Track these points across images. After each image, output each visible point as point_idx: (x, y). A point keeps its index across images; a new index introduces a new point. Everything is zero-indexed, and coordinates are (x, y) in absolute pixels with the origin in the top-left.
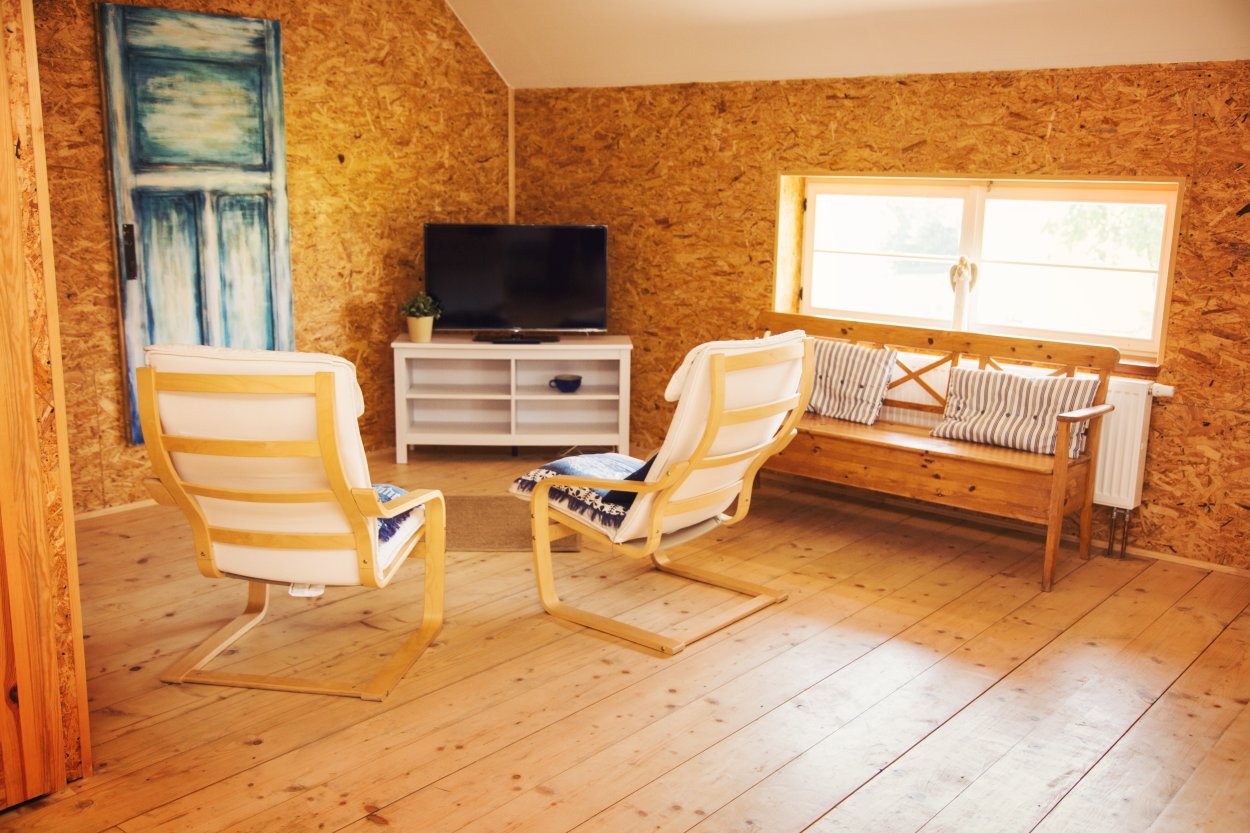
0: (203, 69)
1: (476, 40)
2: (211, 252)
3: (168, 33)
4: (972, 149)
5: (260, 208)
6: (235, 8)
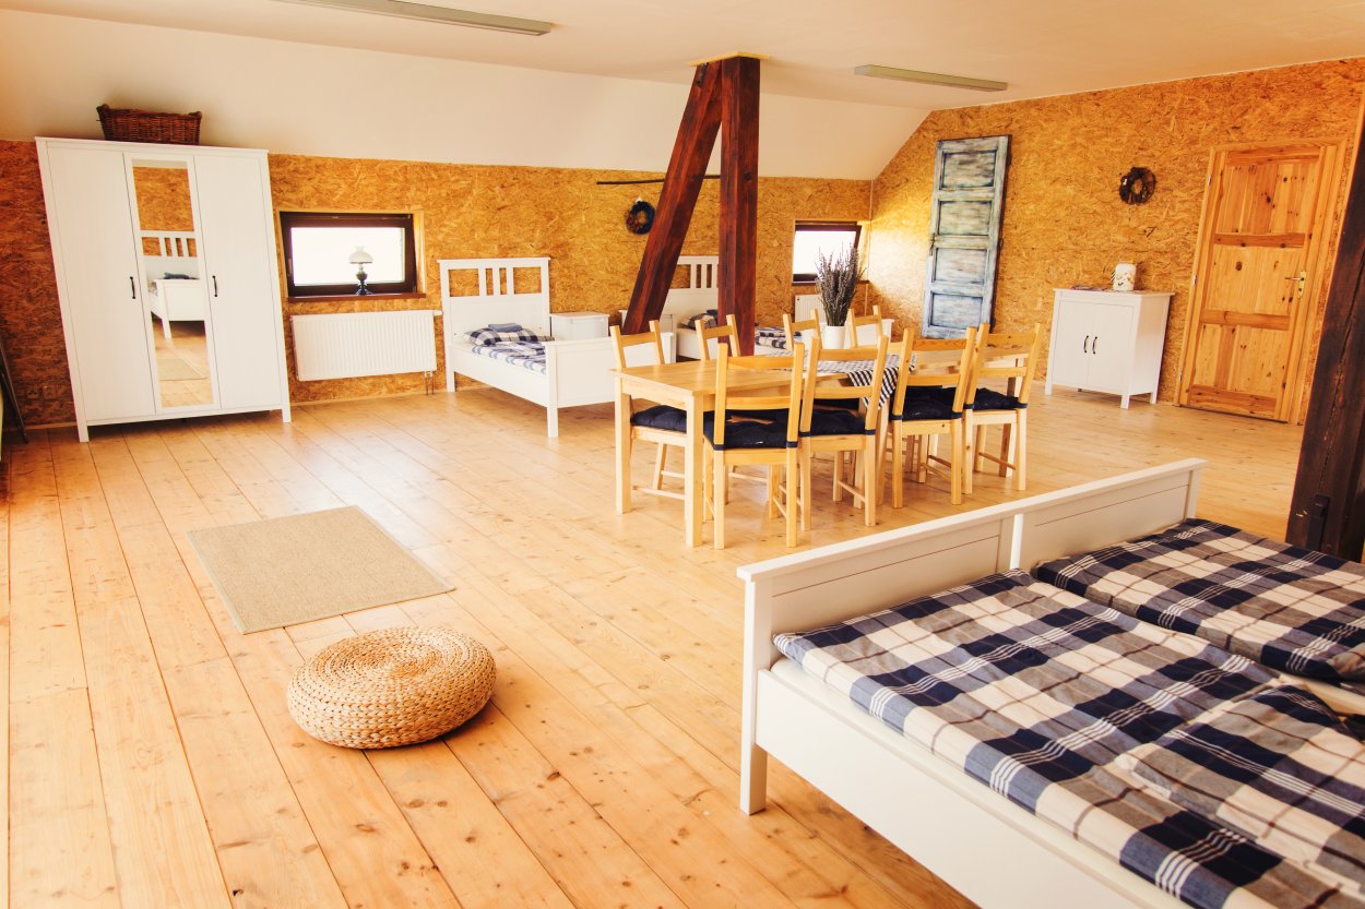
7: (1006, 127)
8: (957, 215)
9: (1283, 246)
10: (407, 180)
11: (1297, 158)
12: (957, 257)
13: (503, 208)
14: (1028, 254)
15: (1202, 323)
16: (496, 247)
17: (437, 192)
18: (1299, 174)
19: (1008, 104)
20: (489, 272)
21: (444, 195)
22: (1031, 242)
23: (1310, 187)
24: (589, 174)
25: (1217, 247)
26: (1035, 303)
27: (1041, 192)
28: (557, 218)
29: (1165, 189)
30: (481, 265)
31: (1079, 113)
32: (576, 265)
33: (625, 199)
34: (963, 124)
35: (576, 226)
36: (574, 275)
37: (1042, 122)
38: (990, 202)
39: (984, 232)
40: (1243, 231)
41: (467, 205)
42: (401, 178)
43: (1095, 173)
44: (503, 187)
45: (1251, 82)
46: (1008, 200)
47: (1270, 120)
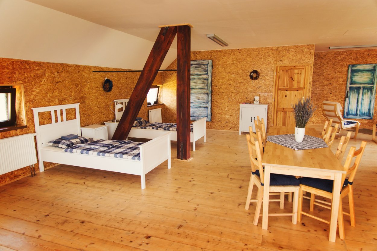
0: (364, 71)
2: (361, 95)
3: (359, 67)
5: (371, 89)
6: (371, 63)
7: (210, 57)
8: (196, 83)
9: (297, 91)
10: (14, 69)
11: (299, 68)
12: (197, 95)
13: (59, 82)
14: (221, 94)
15: (277, 112)
16: (57, 100)
17: (29, 75)
18: (299, 73)
19: (210, 51)
20: (56, 111)
21: (33, 76)
22: (222, 91)
23: (303, 76)
24: (89, 68)
25: (279, 91)
26: (225, 108)
27: (224, 76)
28: (80, 86)
29: (262, 76)
30: (51, 109)
31: (234, 54)
32: (88, 106)
33: (101, 78)
34: (195, 56)
35: (86, 89)
36: (87, 110)
37: (222, 56)
38: (208, 79)
39: (206, 88)
40: (286, 87)
41: (43, 81)
42: (11, 68)
43: (241, 71)
44: (58, 72)
45: (284, 48)
46: (213, 78)
47: (290, 58)
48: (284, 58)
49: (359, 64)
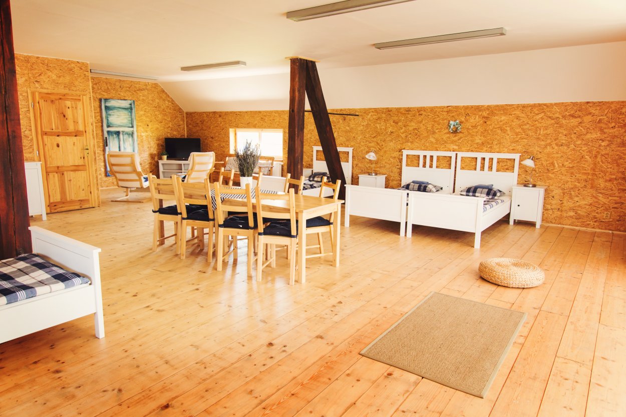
0: (120, 109)
1: (176, 103)
2: (122, 142)
3: (112, 103)
4: (256, 124)
5: (132, 134)
6: (126, 98)
9: (76, 136)
11: (72, 99)
15: (47, 173)
18: (74, 106)
25: (45, 137)
40: (55, 129)
45: (39, 61)
47: (54, 81)
48: (41, 77)
49: (112, 98)
